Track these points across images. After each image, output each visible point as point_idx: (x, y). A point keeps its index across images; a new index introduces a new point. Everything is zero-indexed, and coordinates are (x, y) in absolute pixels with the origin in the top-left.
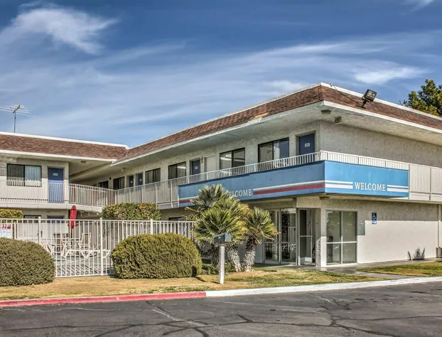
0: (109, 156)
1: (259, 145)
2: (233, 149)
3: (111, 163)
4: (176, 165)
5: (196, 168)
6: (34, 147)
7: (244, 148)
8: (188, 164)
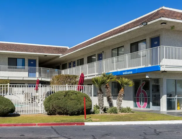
0: (58, 53)
1: (131, 44)
2: (118, 47)
3: (59, 56)
4: (91, 56)
5: (101, 57)
6: (21, 49)
7: (123, 46)
8: (97, 56)
